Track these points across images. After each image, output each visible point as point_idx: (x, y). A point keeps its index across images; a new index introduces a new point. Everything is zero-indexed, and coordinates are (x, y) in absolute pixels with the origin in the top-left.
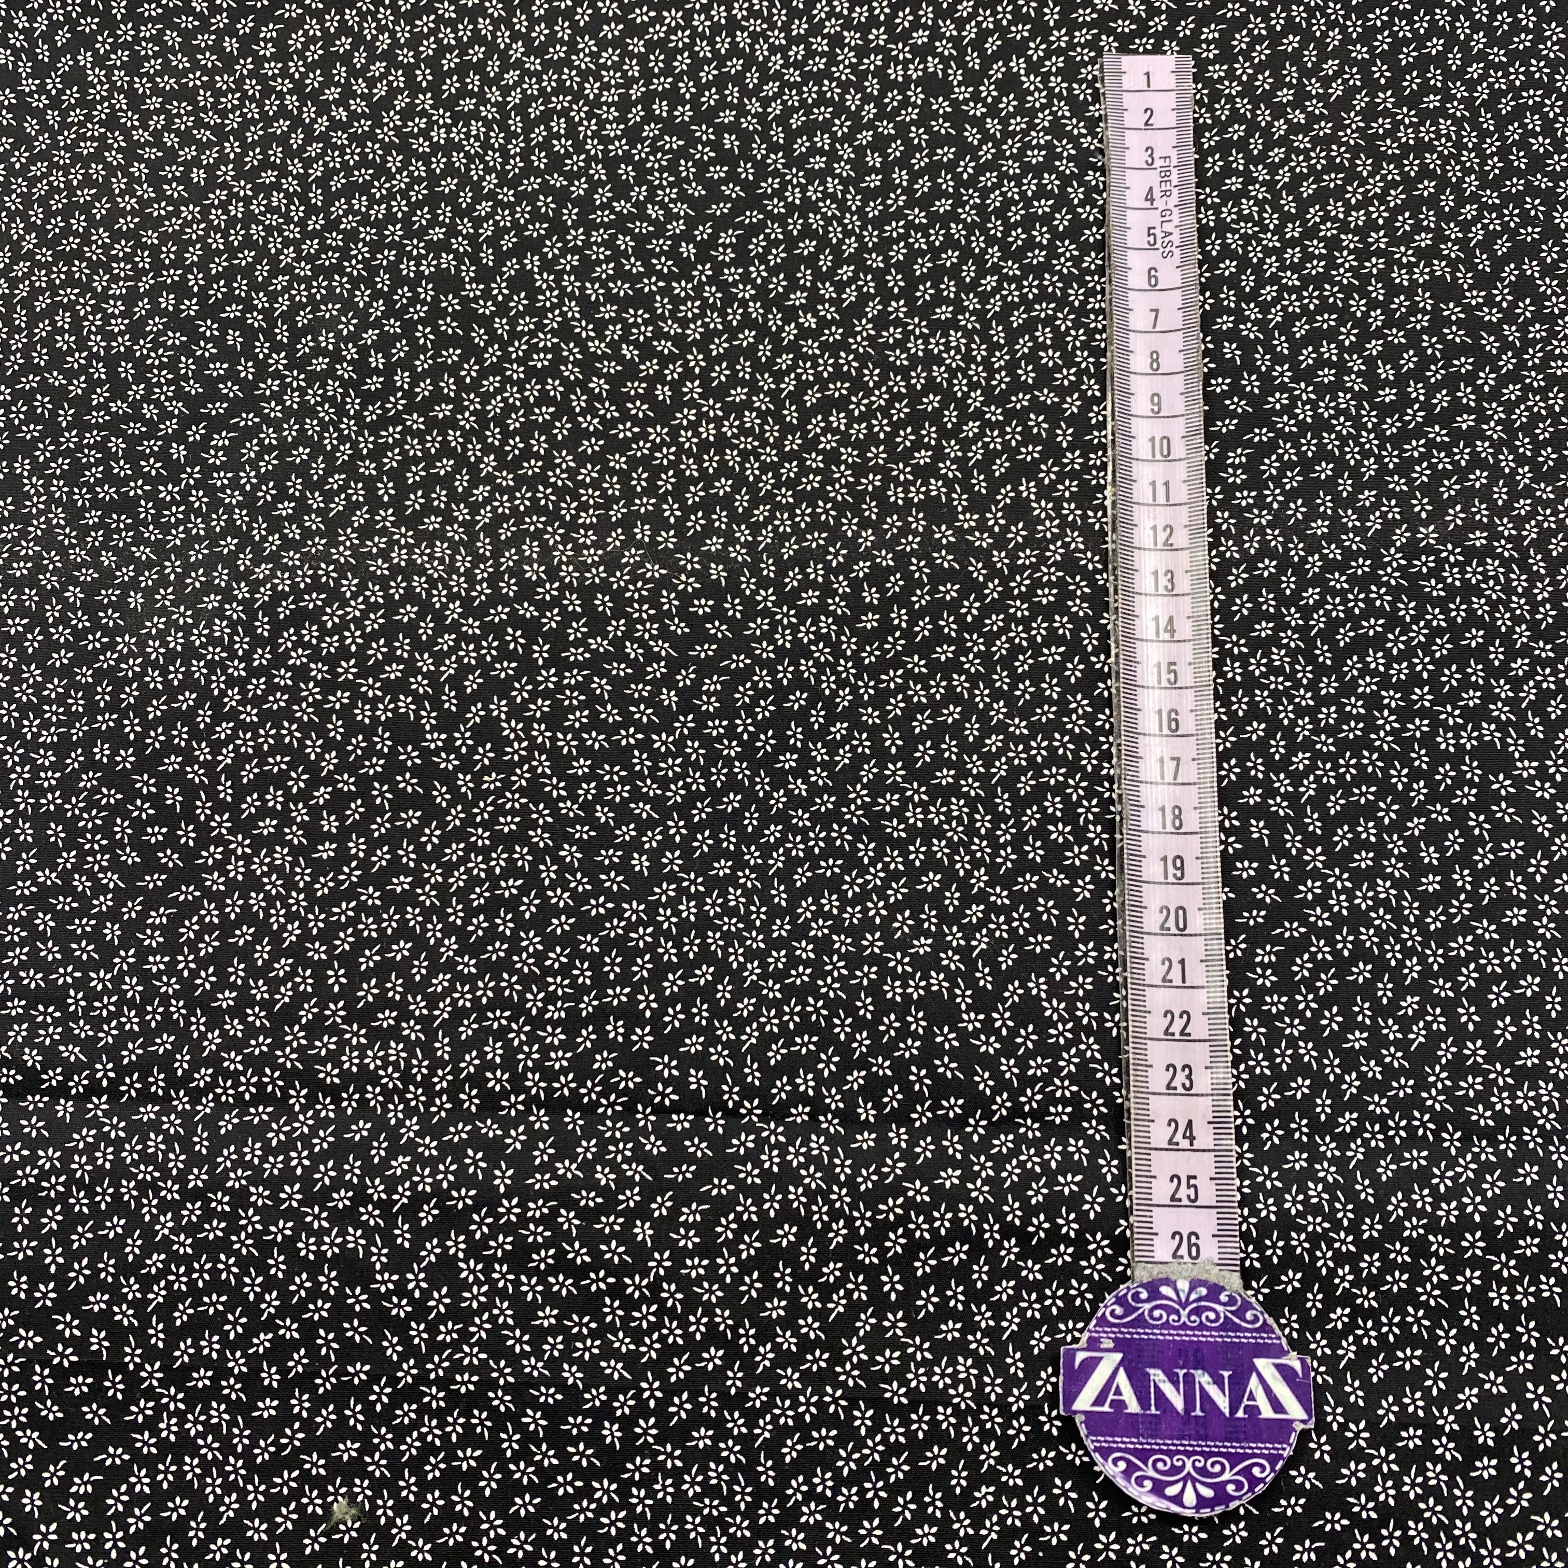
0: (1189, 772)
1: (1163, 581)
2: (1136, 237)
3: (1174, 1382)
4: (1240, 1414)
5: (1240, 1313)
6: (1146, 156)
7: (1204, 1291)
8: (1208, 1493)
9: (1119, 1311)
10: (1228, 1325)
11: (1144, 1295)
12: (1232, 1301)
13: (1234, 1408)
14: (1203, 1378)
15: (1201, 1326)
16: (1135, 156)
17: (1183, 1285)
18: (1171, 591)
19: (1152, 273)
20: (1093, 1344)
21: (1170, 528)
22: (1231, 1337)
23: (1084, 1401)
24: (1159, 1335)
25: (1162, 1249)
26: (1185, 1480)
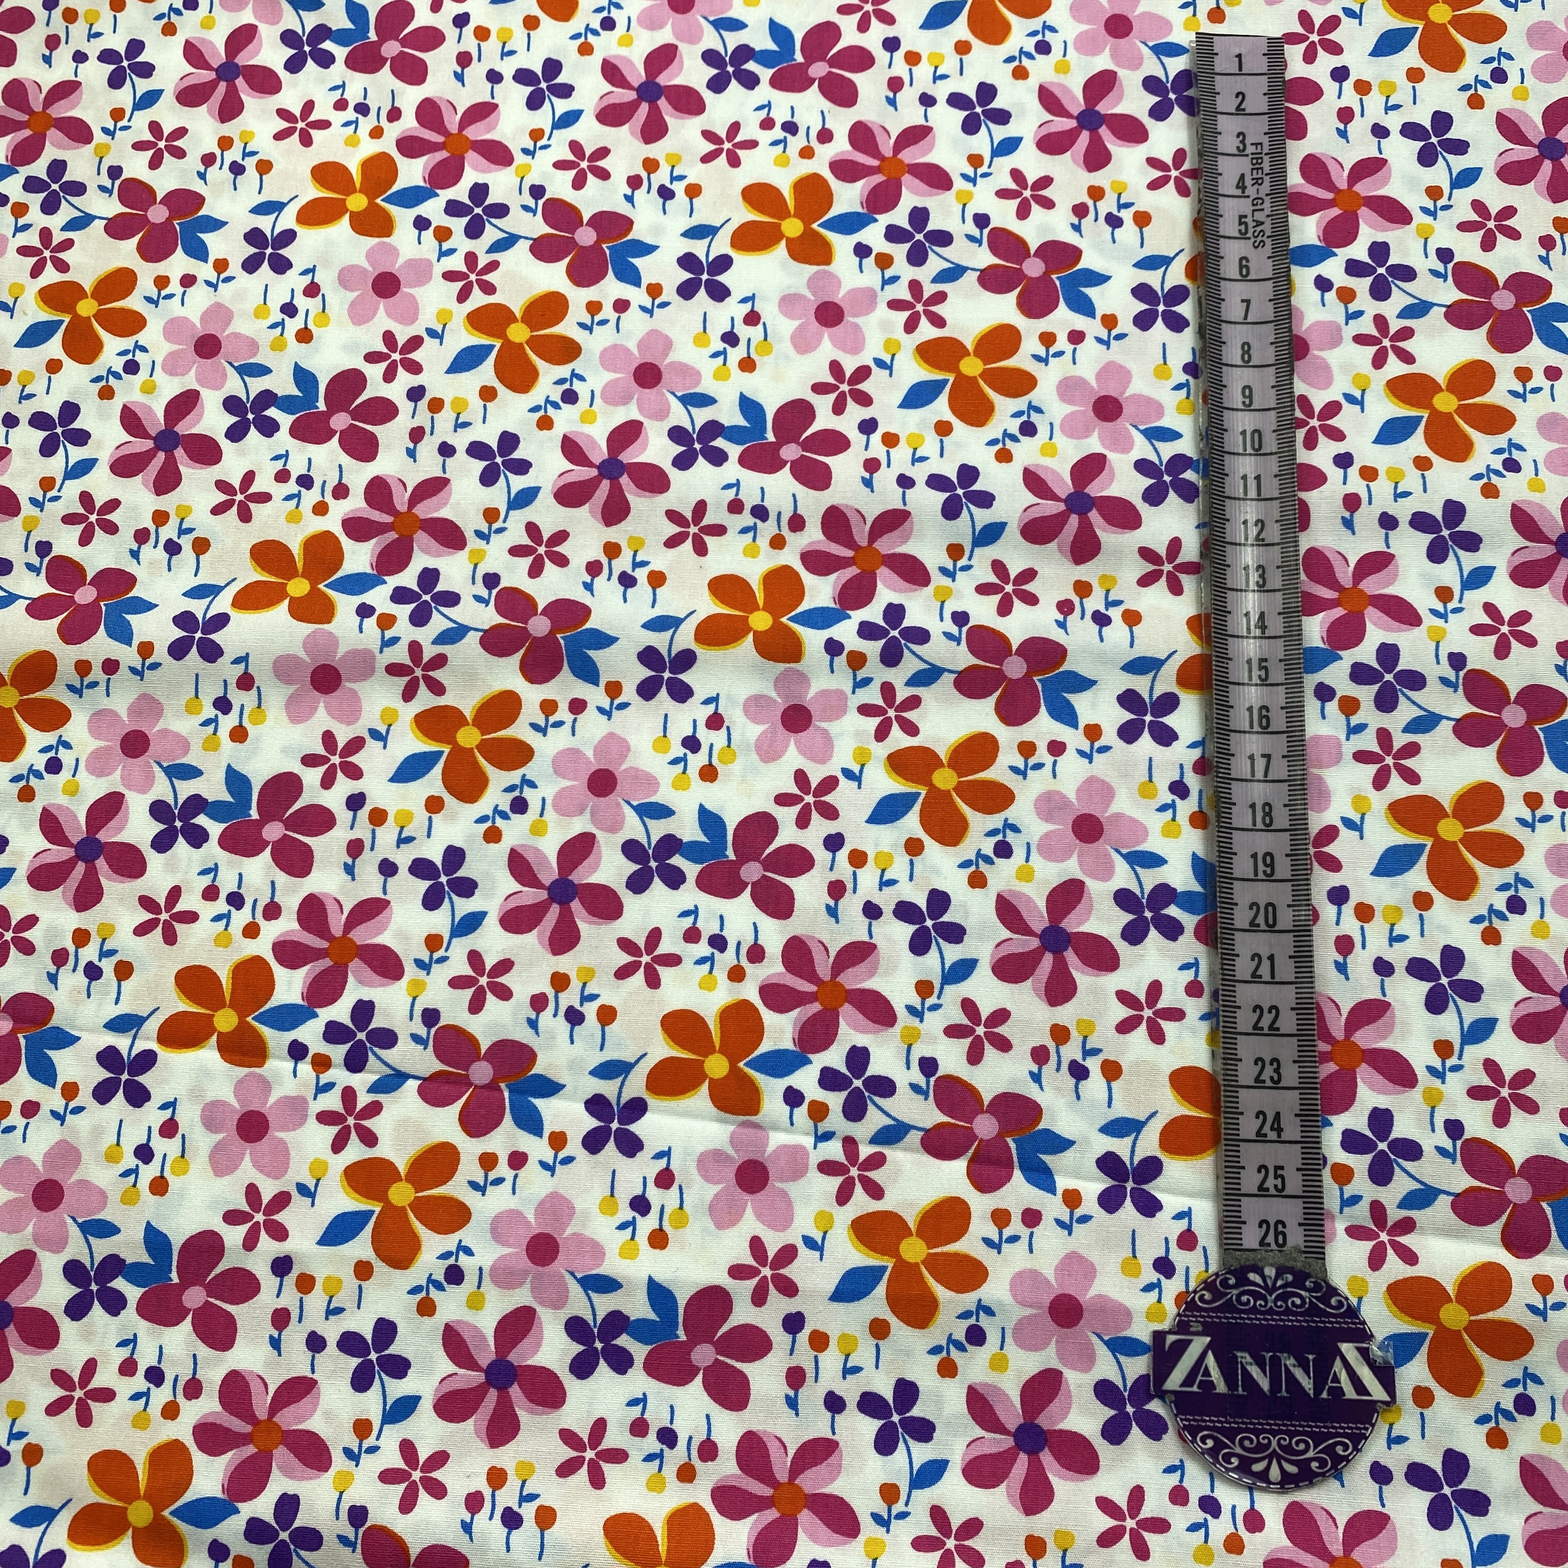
0: (1280, 769)
1: (1254, 577)
2: (1229, 226)
3: (1261, 1365)
4: (1324, 1395)
5: (1325, 1300)
6: (1237, 142)
7: (1290, 1278)
8: (1292, 1469)
9: (1208, 1296)
10: (1313, 1311)
11: (1232, 1281)
12: (1317, 1287)
13: (1318, 1389)
14: (1290, 1362)
15: (1287, 1312)
16: (1227, 143)
17: (1270, 1272)
18: (1262, 587)
19: (1243, 263)
20: (1182, 1326)
21: (1260, 523)
22: (1317, 1322)
23: (1175, 1381)
24: (1246, 1319)
25: (1251, 1237)
26: (1270, 1458)
